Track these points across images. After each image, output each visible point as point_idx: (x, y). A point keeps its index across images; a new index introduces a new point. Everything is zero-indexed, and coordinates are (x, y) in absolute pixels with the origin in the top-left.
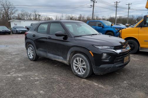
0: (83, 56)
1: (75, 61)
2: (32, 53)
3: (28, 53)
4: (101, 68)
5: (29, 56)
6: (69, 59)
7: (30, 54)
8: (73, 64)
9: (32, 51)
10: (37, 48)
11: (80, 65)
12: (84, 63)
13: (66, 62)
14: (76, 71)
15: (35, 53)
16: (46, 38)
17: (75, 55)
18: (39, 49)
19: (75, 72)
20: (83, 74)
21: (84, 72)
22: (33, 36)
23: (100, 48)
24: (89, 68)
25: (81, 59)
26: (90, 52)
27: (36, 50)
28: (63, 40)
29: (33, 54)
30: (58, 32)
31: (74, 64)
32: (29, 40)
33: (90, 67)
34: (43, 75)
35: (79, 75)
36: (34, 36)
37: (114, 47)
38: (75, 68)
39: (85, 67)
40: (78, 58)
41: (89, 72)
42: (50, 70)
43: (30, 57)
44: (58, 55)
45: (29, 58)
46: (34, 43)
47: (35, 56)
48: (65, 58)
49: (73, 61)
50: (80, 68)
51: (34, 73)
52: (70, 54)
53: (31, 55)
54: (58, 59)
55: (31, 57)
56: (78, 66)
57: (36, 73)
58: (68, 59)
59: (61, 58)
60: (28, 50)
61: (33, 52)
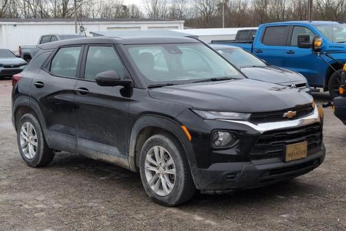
0: (167, 141)
1: (149, 157)
2: (33, 143)
3: (22, 143)
4: (211, 172)
5: (23, 150)
6: (135, 152)
7: (26, 146)
8: (143, 168)
9: (34, 133)
10: (49, 124)
11: (161, 168)
12: (171, 161)
13: (127, 162)
14: (153, 188)
15: (42, 140)
16: (74, 92)
17: (150, 139)
18: (52, 128)
19: (149, 190)
20: (168, 192)
21: (172, 186)
22: (38, 87)
23: (209, 116)
24: (182, 175)
25: (162, 149)
26: (184, 128)
27: (46, 131)
28: (120, 96)
29: (36, 144)
30: (103, 74)
31: (147, 165)
32: (25, 100)
33: (185, 171)
34: (60, 201)
35: (159, 198)
36: (40, 85)
37: (250, 114)
38: (149, 178)
39: (173, 171)
40: (156, 148)
41: (182, 185)
42: (82, 190)
43: (27, 156)
44: (108, 143)
45: (24, 158)
46: (39, 109)
47: (42, 152)
48: (124, 151)
49: (144, 157)
50: (161, 177)
51: (34, 195)
52: (138, 137)
53: (31, 148)
54: (107, 154)
55: (31, 154)
56: (157, 172)
57: (40, 195)
58: (132, 153)
59: (114, 150)
60: (22, 133)
61: (36, 137)
